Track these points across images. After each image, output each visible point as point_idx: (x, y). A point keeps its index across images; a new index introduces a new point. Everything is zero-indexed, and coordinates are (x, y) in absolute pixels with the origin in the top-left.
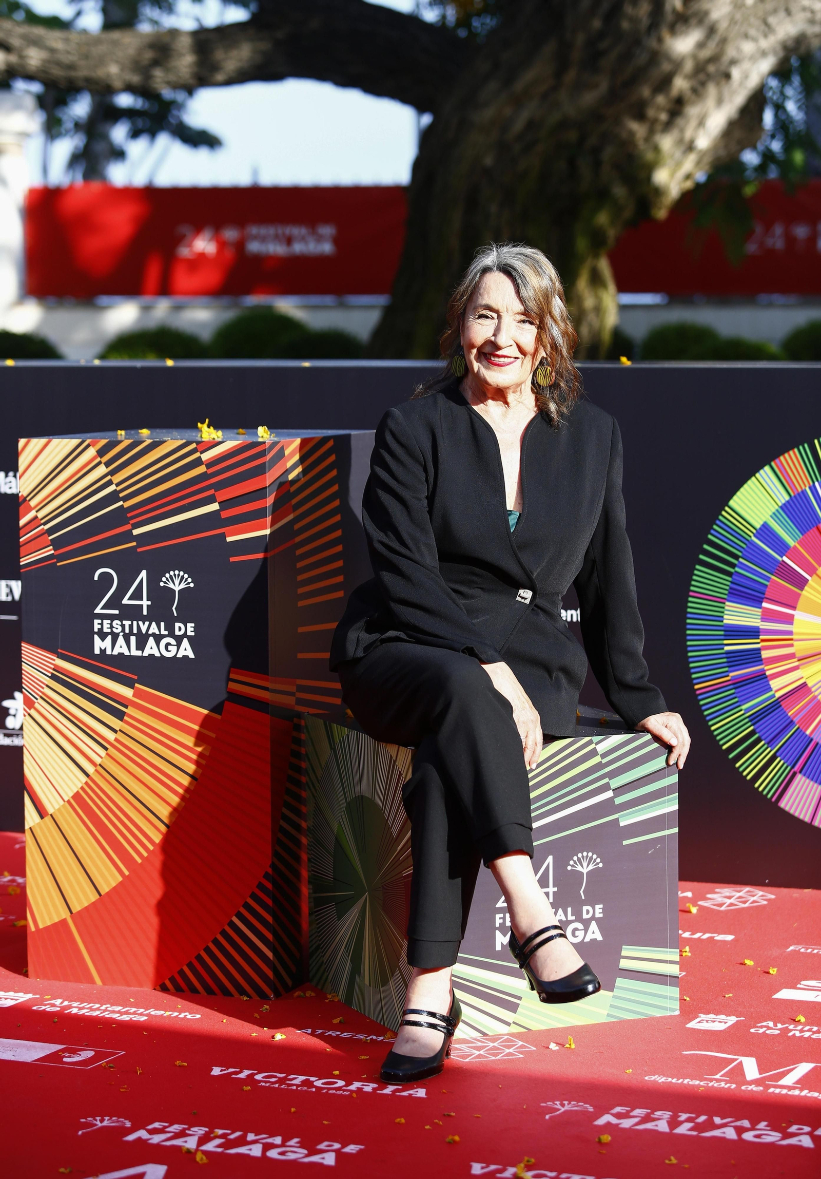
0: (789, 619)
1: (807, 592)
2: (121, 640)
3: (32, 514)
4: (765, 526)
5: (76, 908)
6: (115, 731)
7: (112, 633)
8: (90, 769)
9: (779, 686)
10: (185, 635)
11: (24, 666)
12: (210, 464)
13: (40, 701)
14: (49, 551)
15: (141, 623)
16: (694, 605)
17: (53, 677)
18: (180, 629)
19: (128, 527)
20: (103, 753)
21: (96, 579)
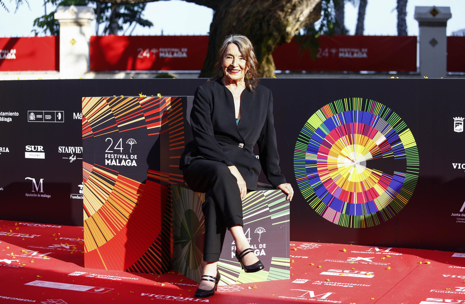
0: (326, 158)
1: (332, 149)
2: (114, 161)
3: (86, 121)
4: (318, 128)
5: (100, 245)
6: (112, 189)
7: (111, 158)
8: (104, 201)
9: (323, 179)
10: (134, 159)
11: (83, 169)
12: (143, 104)
13: (88, 180)
14: (91, 132)
15: (120, 155)
16: (296, 154)
17: (92, 172)
18: (132, 157)
19: (116, 125)
20: (108, 196)
21: (106, 141)
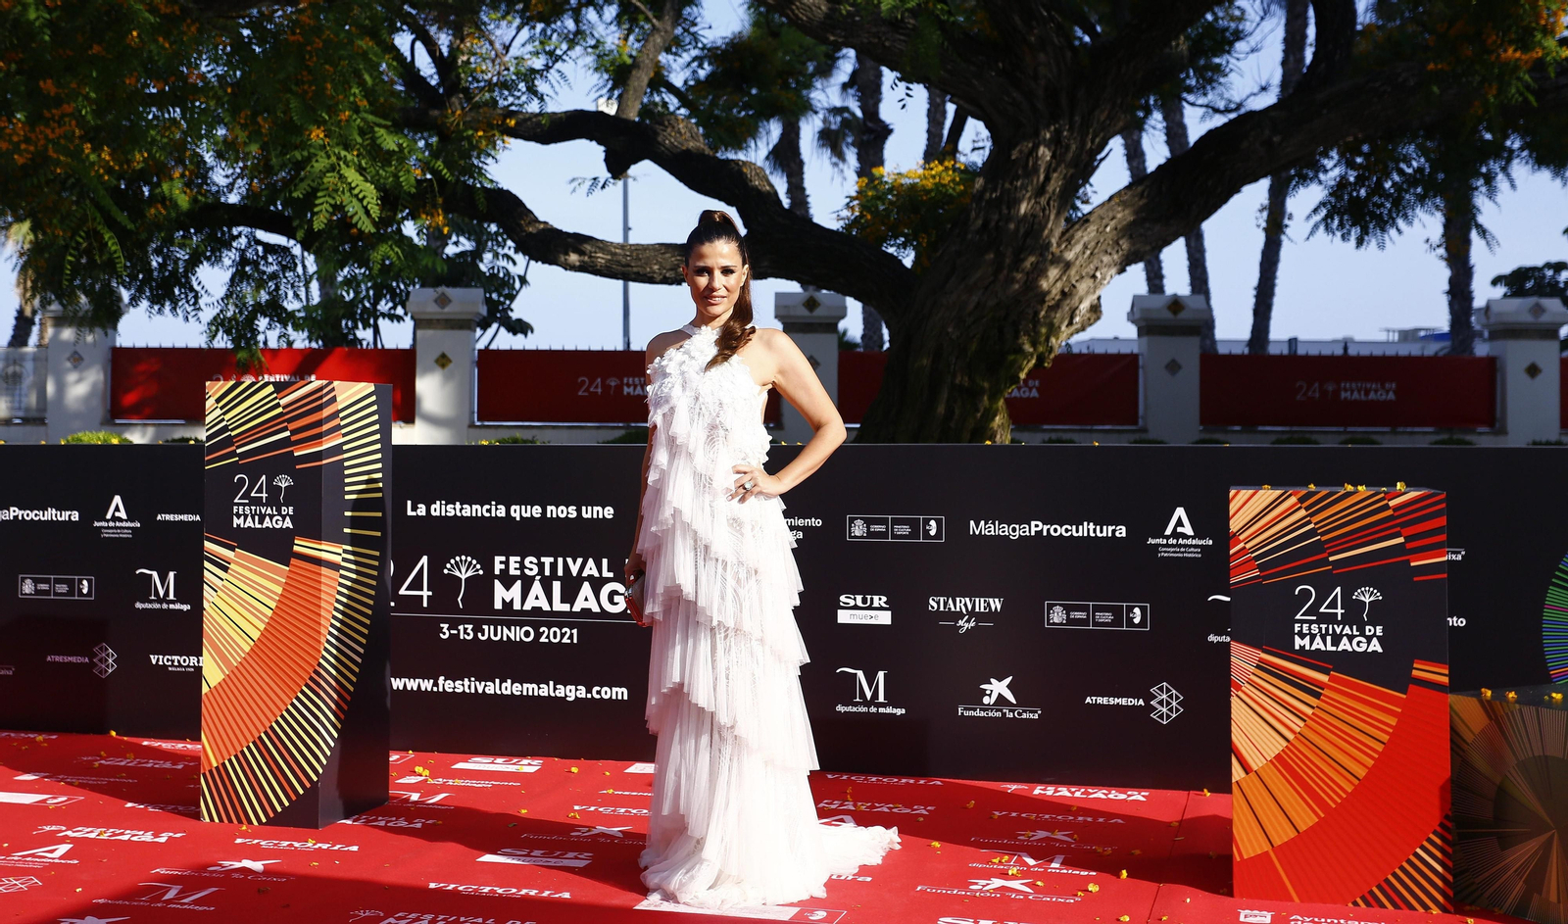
2: (1318, 639)
3: (1242, 545)
5: (1277, 842)
6: (1313, 707)
7: (1310, 634)
8: (1291, 736)
10: (1374, 635)
11: (1233, 659)
12: (1397, 508)
13: (1246, 685)
14: (1254, 574)
15: (1335, 626)
16: (1548, 615)
17: (1258, 667)
18: (1370, 631)
19: (1326, 555)
20: (1302, 724)
21: (1296, 593)
